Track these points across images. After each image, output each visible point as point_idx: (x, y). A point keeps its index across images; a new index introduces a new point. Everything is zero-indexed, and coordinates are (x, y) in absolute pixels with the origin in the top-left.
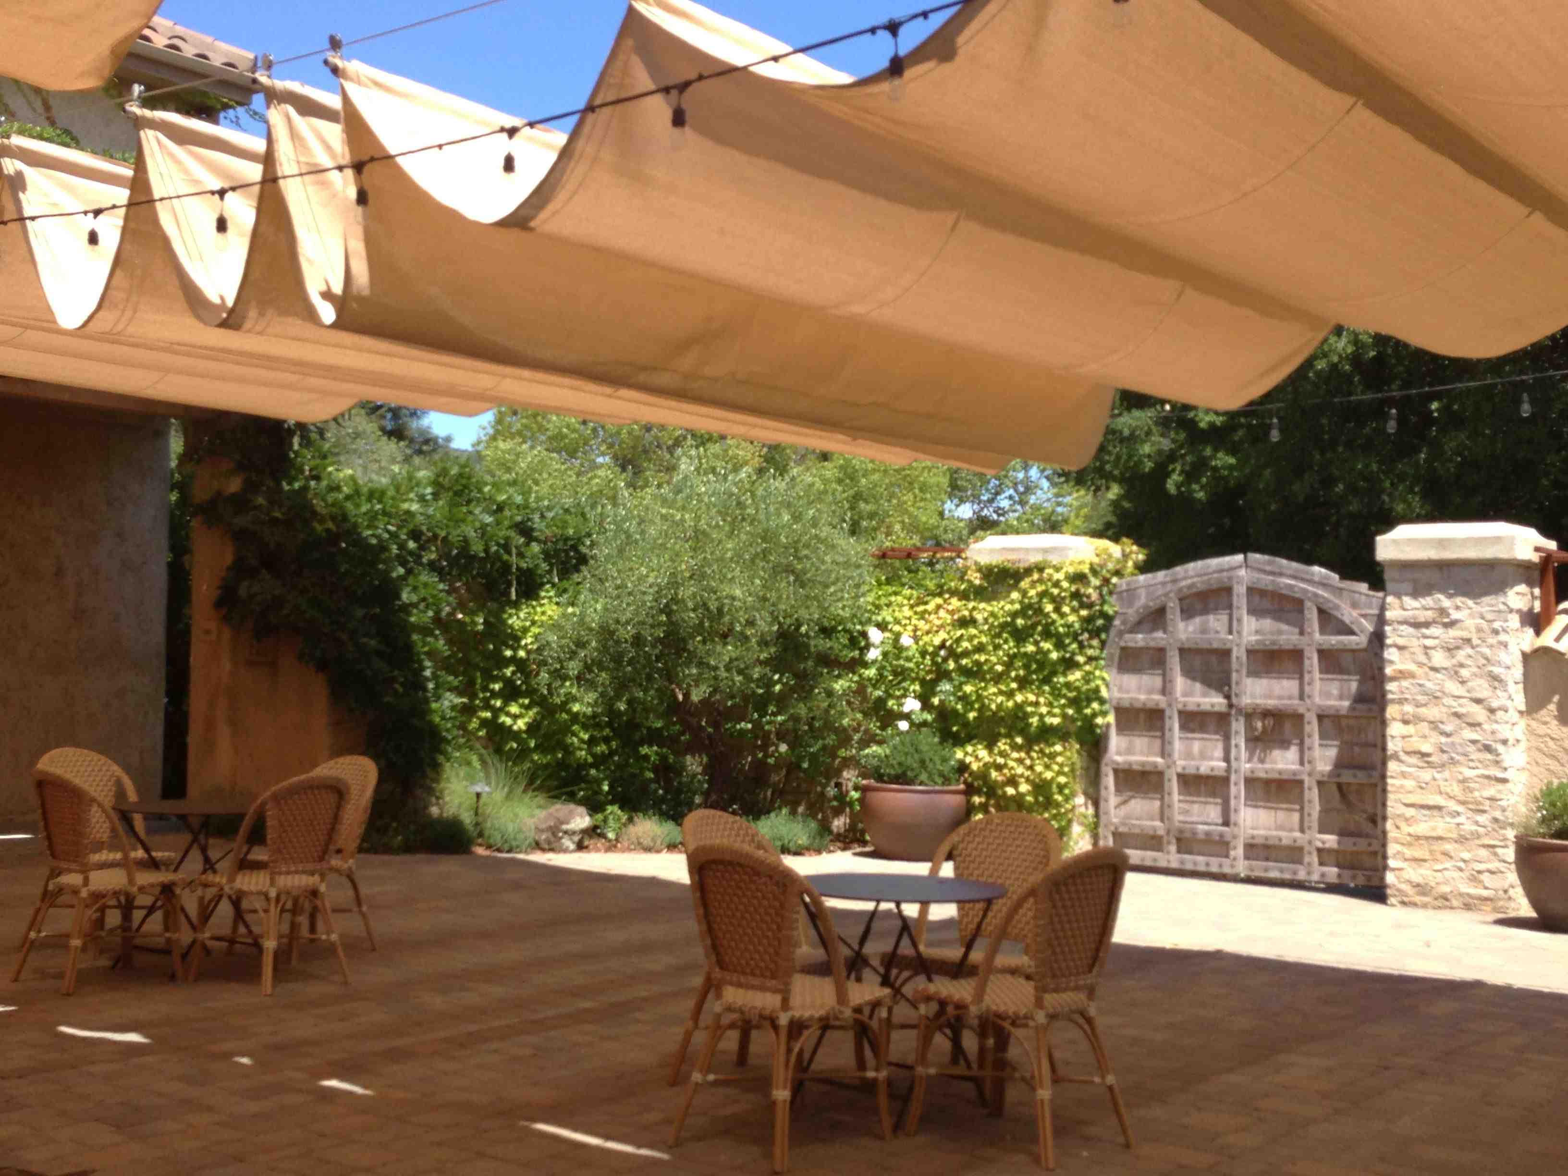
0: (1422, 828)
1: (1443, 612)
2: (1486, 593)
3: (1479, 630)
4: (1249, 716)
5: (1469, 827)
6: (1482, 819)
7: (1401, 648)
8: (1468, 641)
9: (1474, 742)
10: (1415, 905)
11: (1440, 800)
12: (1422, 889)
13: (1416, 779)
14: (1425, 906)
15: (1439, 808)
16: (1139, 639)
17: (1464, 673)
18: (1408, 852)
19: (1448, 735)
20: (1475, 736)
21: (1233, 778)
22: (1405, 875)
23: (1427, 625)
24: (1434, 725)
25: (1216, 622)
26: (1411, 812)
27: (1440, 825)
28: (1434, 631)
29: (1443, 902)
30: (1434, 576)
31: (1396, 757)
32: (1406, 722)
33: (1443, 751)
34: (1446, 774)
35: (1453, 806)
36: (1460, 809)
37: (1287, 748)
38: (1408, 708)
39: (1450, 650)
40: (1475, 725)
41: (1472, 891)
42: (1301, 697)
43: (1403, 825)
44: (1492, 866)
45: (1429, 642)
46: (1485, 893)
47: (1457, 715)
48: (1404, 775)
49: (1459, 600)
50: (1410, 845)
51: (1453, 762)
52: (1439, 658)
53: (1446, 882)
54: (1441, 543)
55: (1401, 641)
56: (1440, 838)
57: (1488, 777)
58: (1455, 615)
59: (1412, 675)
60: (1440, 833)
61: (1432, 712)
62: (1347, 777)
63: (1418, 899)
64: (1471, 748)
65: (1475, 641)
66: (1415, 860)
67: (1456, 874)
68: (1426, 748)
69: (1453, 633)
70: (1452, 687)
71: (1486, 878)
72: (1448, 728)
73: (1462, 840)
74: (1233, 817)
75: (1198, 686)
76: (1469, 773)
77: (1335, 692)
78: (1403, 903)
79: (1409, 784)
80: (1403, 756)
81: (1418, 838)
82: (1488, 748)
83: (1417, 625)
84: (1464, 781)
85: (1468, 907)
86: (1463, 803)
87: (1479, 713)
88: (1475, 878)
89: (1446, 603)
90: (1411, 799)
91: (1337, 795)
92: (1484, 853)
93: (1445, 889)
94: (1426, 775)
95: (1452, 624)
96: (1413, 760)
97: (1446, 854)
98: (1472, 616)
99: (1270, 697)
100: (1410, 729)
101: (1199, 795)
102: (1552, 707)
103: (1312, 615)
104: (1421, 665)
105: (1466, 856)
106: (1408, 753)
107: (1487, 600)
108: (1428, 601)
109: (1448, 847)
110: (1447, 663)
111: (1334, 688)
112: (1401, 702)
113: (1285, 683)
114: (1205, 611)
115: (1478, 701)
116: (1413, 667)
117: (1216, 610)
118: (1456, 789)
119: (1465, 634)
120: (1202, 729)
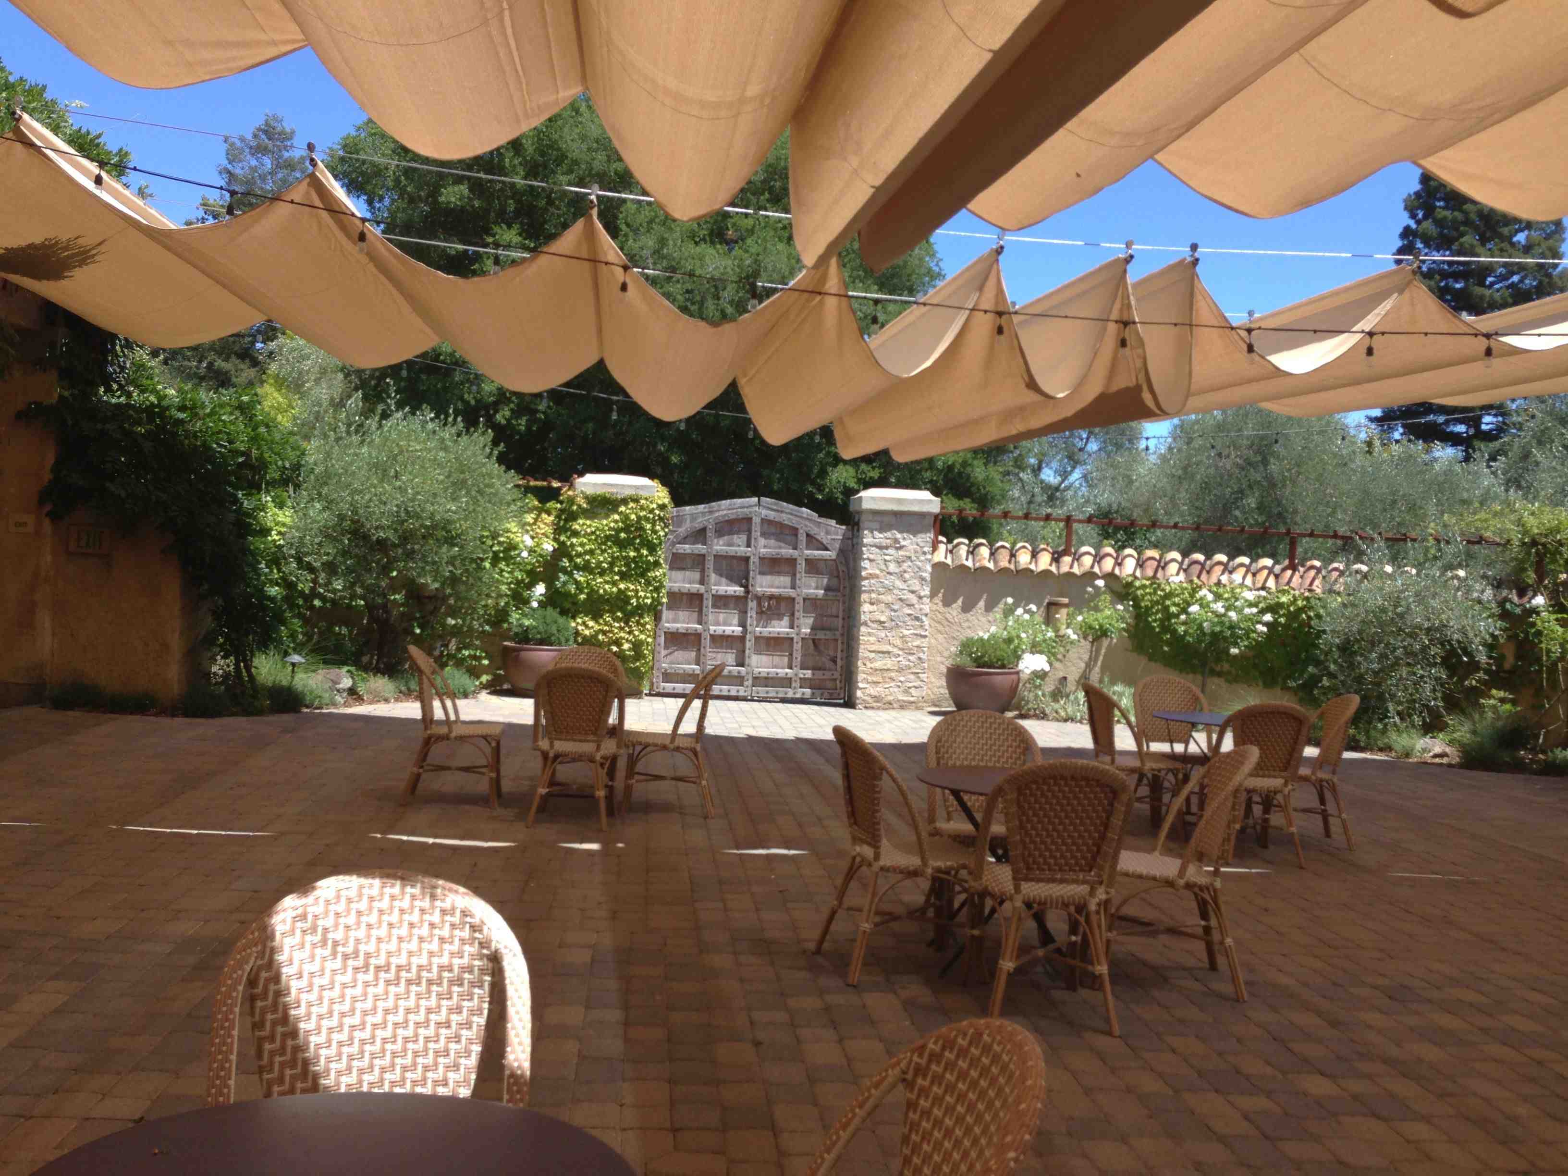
0: (878, 664)
1: (896, 541)
2: (921, 532)
3: (916, 552)
4: (759, 599)
5: (905, 663)
6: (911, 658)
7: (871, 560)
8: (910, 558)
9: (909, 615)
10: (873, 708)
11: (890, 648)
12: (877, 699)
13: (875, 636)
14: (878, 708)
15: (889, 653)
16: (687, 548)
17: (907, 576)
18: (870, 679)
19: (895, 611)
20: (910, 612)
21: (748, 636)
22: (867, 691)
23: (887, 548)
24: (888, 605)
25: (740, 539)
26: (872, 655)
27: (888, 663)
28: (891, 551)
29: (889, 705)
30: (893, 520)
31: (866, 624)
32: (872, 604)
33: (892, 620)
34: (894, 633)
35: (896, 651)
36: (900, 653)
37: (782, 620)
38: (873, 595)
39: (899, 563)
40: (910, 605)
41: (905, 699)
42: (793, 587)
43: (868, 663)
44: (915, 684)
45: (887, 558)
46: (912, 699)
47: (901, 600)
48: (869, 634)
49: (905, 535)
50: (871, 674)
51: (897, 626)
52: (892, 567)
53: (891, 694)
54: (899, 501)
55: (872, 557)
56: (888, 670)
57: (916, 635)
58: (903, 543)
59: (877, 577)
60: (889, 666)
61: (888, 598)
62: (821, 635)
63: (875, 705)
64: (907, 619)
65: (913, 558)
66: (874, 683)
67: (896, 690)
68: (883, 619)
69: (901, 553)
70: (899, 584)
71: (913, 691)
72: (895, 607)
73: (900, 670)
74: (747, 661)
75: (724, 580)
76: (906, 632)
77: (813, 585)
78: (866, 707)
79: (872, 639)
80: (870, 624)
81: (876, 670)
82: (917, 619)
83: (880, 548)
84: (903, 637)
85: (902, 707)
86: (900, 649)
87: (913, 599)
88: (906, 691)
89: (899, 536)
90: (874, 648)
91: (812, 647)
92: (912, 677)
93: (891, 698)
94: (882, 634)
95: (901, 548)
96: (875, 625)
97: (892, 679)
98: (912, 544)
99: (772, 587)
100: (875, 607)
101: (721, 647)
102: (940, 595)
103: (802, 538)
104: (882, 570)
105: (902, 679)
106: (873, 622)
107: (920, 535)
108: (889, 534)
109: (893, 674)
110: (897, 570)
111: (813, 582)
112: (869, 592)
113: (782, 578)
114: (731, 533)
115: (913, 592)
116: (878, 572)
117: (738, 532)
118: (898, 642)
119: (908, 554)
120: (726, 606)
